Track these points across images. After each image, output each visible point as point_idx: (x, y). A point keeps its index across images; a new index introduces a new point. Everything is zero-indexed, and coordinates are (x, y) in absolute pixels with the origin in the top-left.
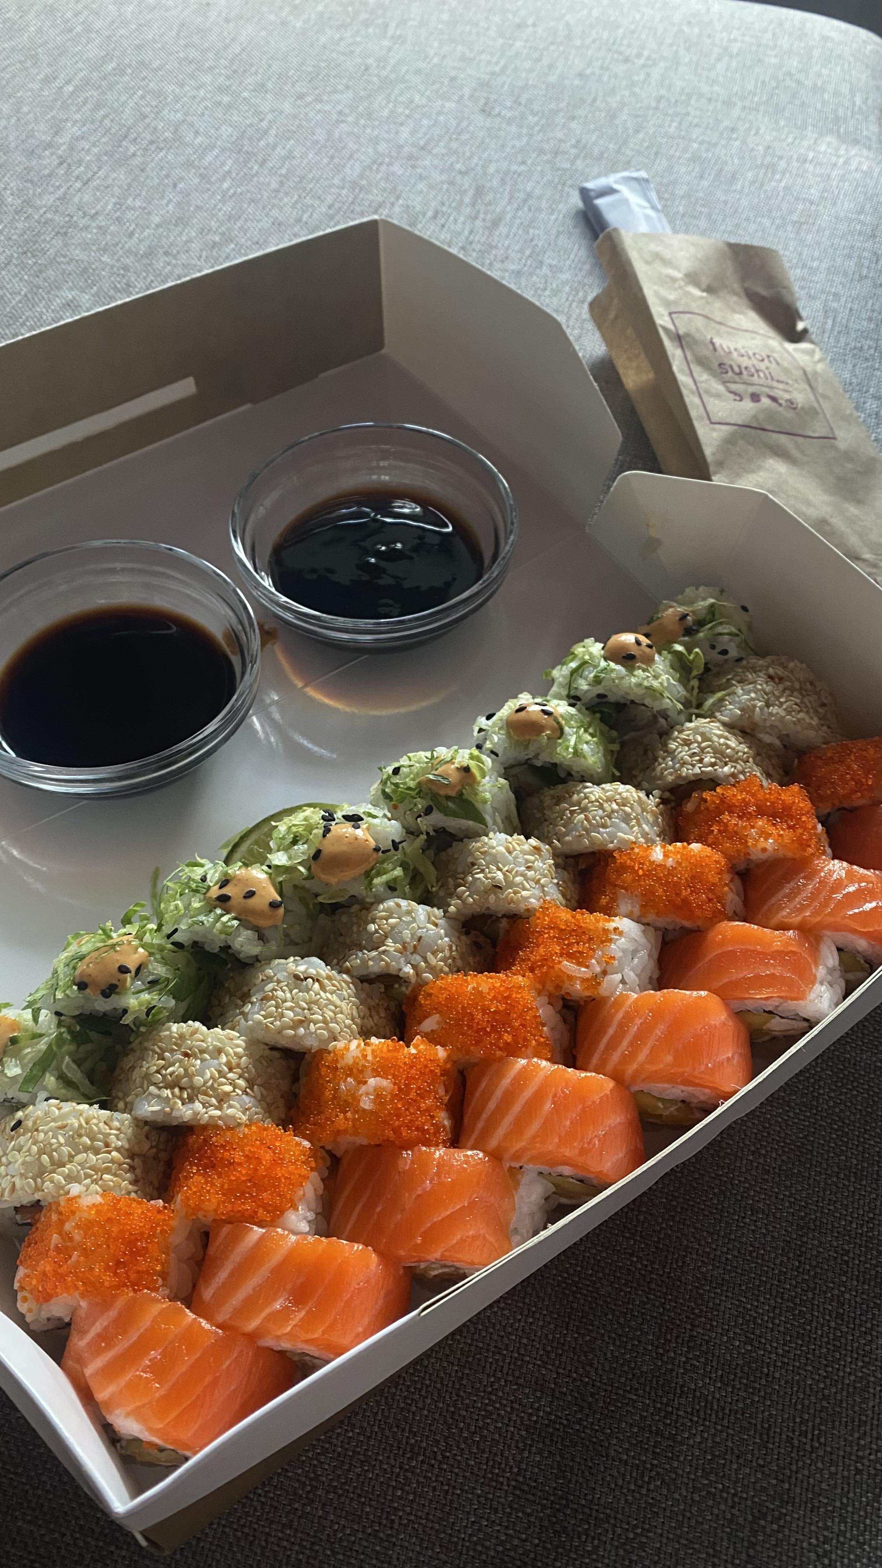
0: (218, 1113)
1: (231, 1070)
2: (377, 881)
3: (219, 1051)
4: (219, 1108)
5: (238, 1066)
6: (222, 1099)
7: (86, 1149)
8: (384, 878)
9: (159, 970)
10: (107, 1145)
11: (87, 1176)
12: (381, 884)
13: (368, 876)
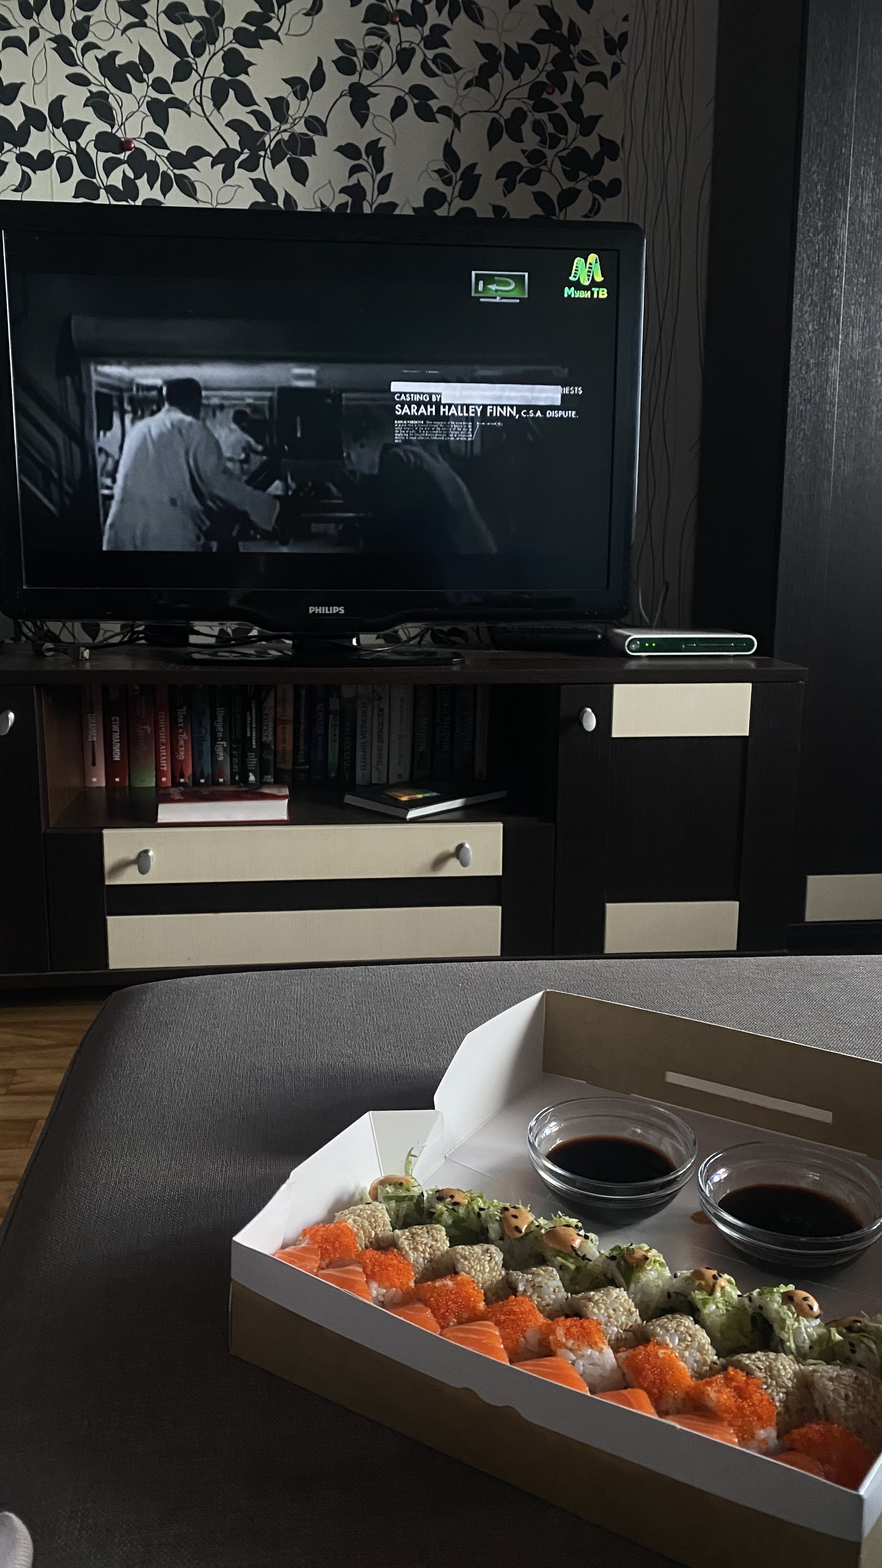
0: (408, 1249)
1: (430, 1247)
2: (559, 1258)
3: (436, 1241)
4: (410, 1249)
5: (434, 1251)
6: (415, 1249)
7: (370, 1222)
8: (563, 1261)
9: (461, 1211)
10: (375, 1228)
11: (358, 1226)
12: (559, 1262)
13: (559, 1253)
